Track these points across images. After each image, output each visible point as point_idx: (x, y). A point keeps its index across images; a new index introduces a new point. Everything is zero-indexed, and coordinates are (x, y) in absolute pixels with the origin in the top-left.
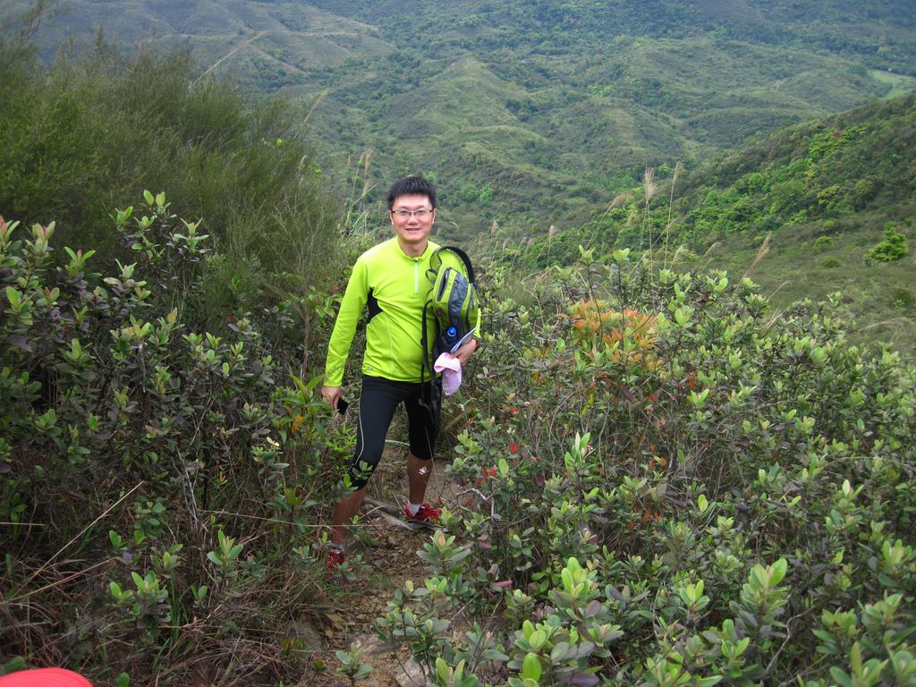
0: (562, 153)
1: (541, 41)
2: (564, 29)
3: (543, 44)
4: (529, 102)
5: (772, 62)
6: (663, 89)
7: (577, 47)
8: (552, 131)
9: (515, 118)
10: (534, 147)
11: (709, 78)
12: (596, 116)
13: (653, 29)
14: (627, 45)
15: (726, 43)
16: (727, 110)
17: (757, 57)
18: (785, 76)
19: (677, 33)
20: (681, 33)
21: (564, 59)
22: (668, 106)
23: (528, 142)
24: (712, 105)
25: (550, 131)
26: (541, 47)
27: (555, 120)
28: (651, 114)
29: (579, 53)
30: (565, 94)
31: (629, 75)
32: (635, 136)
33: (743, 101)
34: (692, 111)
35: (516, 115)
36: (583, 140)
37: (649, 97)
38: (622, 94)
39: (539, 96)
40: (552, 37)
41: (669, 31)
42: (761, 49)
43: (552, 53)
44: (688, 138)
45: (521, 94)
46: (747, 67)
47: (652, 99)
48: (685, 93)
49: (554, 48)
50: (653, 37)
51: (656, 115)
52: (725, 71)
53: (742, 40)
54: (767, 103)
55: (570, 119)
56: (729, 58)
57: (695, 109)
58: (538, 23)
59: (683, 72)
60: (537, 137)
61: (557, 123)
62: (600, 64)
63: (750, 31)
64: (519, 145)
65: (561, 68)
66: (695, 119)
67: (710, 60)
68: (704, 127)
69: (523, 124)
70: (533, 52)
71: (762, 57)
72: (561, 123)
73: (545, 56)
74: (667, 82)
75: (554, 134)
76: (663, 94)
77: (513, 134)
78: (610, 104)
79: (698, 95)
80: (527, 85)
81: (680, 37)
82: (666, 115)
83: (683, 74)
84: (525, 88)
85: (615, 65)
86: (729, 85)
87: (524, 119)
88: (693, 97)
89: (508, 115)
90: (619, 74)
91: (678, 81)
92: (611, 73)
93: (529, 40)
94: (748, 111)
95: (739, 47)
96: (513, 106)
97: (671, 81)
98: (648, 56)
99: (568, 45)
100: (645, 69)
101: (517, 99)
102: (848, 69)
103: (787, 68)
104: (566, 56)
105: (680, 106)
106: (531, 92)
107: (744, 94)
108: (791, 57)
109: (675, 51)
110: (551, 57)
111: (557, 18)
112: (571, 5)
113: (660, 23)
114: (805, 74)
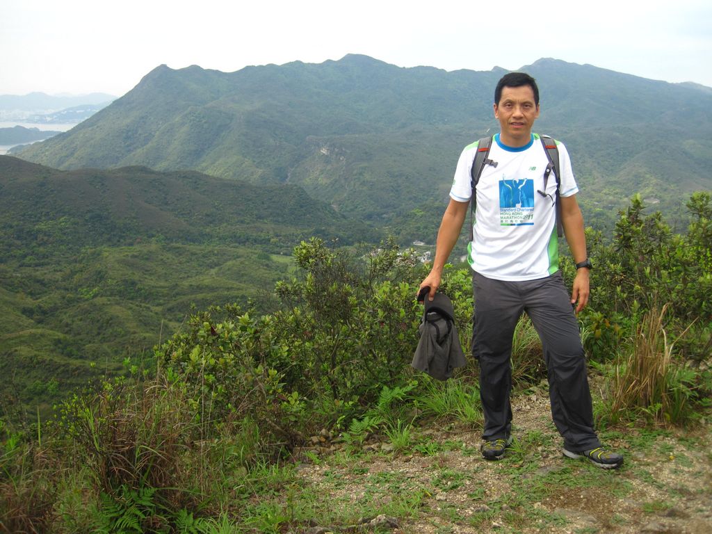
0: (84, 345)
1: (25, 256)
2: (40, 245)
3: (28, 259)
4: (40, 307)
5: (204, 256)
6: (139, 286)
7: (55, 259)
8: (67, 328)
9: (32, 321)
10: (61, 343)
11: (166, 274)
12: (101, 313)
13: (109, 240)
14: (99, 255)
15: (169, 246)
16: (193, 296)
17: (193, 254)
18: (216, 265)
19: (129, 241)
20: (131, 241)
21: (47, 269)
22: (146, 298)
23: (55, 340)
24: (178, 294)
25: (67, 329)
26: (27, 260)
27: (66, 319)
28: (137, 306)
29: (58, 263)
30: (64, 298)
31: (111, 278)
32: (137, 325)
33: (200, 288)
34: (164, 300)
35: (32, 319)
36: (96, 333)
37: (130, 293)
38: (109, 293)
39: (45, 301)
40: (33, 252)
41: (122, 240)
42: (193, 247)
43: (37, 265)
44: (170, 320)
45: (29, 302)
46: (188, 262)
47: (132, 294)
48: (156, 287)
49: (37, 261)
50: (110, 246)
51: (141, 306)
52: (174, 267)
53: (176, 242)
54: (217, 288)
55: (80, 317)
56: (174, 257)
57: (166, 298)
58: (19, 242)
60: (61, 336)
61: (70, 322)
62: (82, 271)
63: (181, 235)
64: (49, 343)
65: (49, 276)
66: (170, 305)
67: (162, 260)
68: (180, 311)
69: (39, 325)
70: (20, 266)
71: (196, 254)
72: (73, 321)
73: (31, 268)
74: (140, 281)
75: (70, 330)
76: (140, 289)
77: (42, 335)
78: (109, 303)
79: (166, 287)
80: (31, 294)
81: (131, 244)
82: (147, 306)
83: (146, 273)
84: (29, 296)
85: (96, 271)
86: (180, 276)
87: (40, 322)
88: (162, 290)
89: (25, 321)
90: (101, 278)
91: (146, 278)
92: (95, 277)
93: (15, 256)
94: (209, 296)
95: (178, 248)
96: (28, 312)
97: (142, 279)
98: (119, 262)
99: (47, 258)
100: (121, 272)
101: (31, 307)
102: (256, 256)
103: (215, 260)
104: (49, 267)
105: (155, 297)
106: (37, 299)
107: (199, 283)
108: (216, 252)
109: (136, 257)
110: (36, 268)
111: (32, 237)
112: (42, 226)
113: (114, 235)
114: (230, 263)
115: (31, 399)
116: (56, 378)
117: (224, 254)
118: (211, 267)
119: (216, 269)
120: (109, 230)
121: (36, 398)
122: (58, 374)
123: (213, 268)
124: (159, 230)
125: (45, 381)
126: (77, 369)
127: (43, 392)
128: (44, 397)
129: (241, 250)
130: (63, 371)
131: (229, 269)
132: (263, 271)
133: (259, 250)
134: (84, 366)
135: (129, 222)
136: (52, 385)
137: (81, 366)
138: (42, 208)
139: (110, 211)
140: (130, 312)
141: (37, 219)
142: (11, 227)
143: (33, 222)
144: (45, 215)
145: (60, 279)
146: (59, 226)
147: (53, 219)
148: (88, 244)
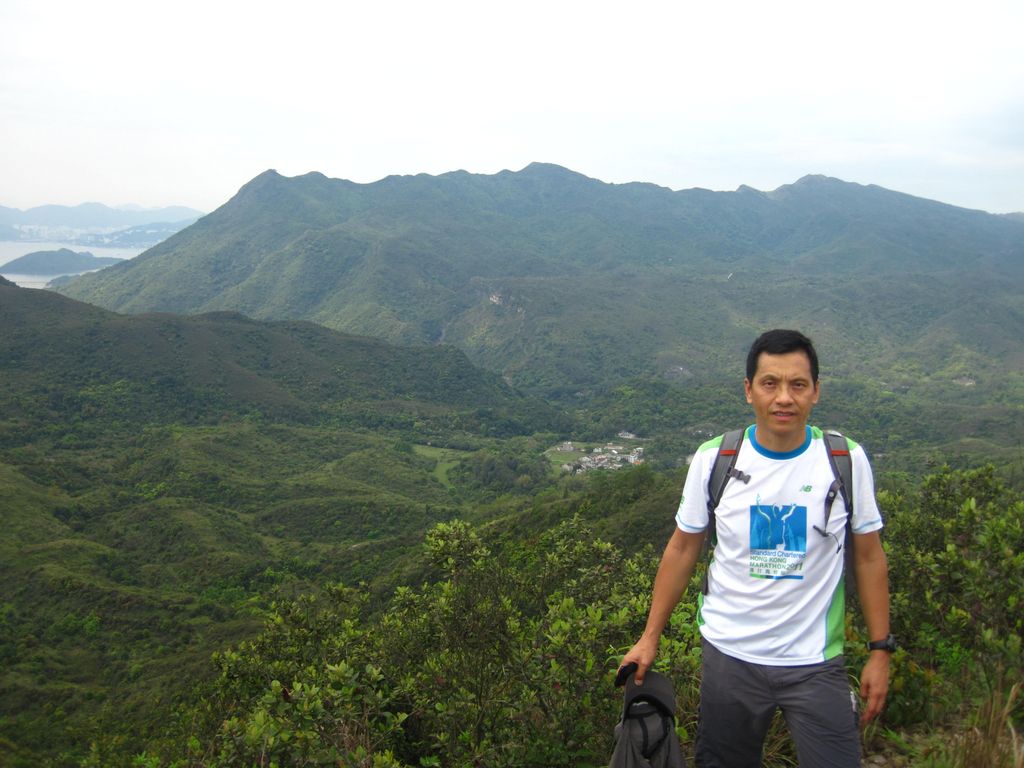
0: (140, 565)
1: (63, 434)
2: (84, 419)
3: (66, 437)
4: (80, 508)
5: (317, 444)
6: (223, 483)
7: (104, 439)
8: (118, 541)
9: (68, 528)
10: (107, 561)
11: (262, 467)
12: (166, 520)
13: (183, 415)
14: (168, 436)
15: (269, 428)
16: (299, 501)
17: (302, 440)
18: (335, 458)
19: (210, 418)
20: (214, 418)
21: (94, 454)
22: (231, 501)
23: (98, 556)
24: (278, 497)
25: (116, 541)
26: (65, 440)
27: (116, 526)
28: (219, 511)
29: (109, 446)
30: (114, 496)
31: (183, 470)
32: (217, 540)
33: (309, 490)
34: (259, 505)
35: (68, 524)
36: (157, 548)
37: (211, 492)
38: (179, 492)
39: (87, 499)
40: (74, 428)
41: (201, 417)
42: (303, 431)
43: (78, 447)
44: (265, 535)
45: (65, 500)
46: (295, 452)
47: (213, 495)
48: (247, 486)
49: (80, 442)
50: (184, 424)
51: (224, 512)
52: (275, 458)
53: (279, 422)
54: (334, 490)
55: (136, 525)
56: (274, 443)
57: (261, 502)
58: (55, 414)
59: (234, 461)
60: (108, 550)
61: (121, 531)
62: (142, 458)
63: (286, 412)
64: (90, 560)
65: (95, 464)
66: (266, 513)
67: (257, 446)
68: (279, 522)
69: (78, 534)
70: (55, 448)
71: (306, 440)
72: (126, 530)
73: (69, 451)
74: (224, 476)
75: (121, 543)
76: (224, 488)
77: (81, 549)
78: (178, 505)
79: (259, 487)
80: (68, 488)
81: (214, 423)
82: (233, 512)
83: (234, 464)
84: (67, 492)
85: (163, 460)
86: (282, 472)
87: (78, 529)
88: (256, 490)
89: (59, 527)
90: (170, 469)
91: (233, 472)
92: (160, 468)
93: (49, 433)
94: (323, 501)
95: (282, 431)
96: (62, 514)
97: (227, 474)
98: (196, 447)
99: (94, 438)
100: (197, 462)
101: (66, 506)
102: (393, 446)
103: (334, 450)
104: (95, 451)
105: (244, 500)
106: (76, 496)
107: (308, 482)
108: (334, 438)
109: (220, 441)
110: (78, 452)
111: (75, 406)
112: (89, 392)
113: (190, 409)
114: (354, 455)
115: (58, 641)
116: (98, 611)
117: (347, 442)
118: (327, 460)
119: (334, 463)
120: (184, 401)
121: (67, 640)
122: (100, 607)
123: (330, 461)
124: (255, 403)
125: (81, 616)
126: (128, 599)
127: (78, 630)
128: (77, 638)
129: (372, 437)
130: (107, 602)
131: (352, 464)
132: (401, 468)
133: (396, 437)
134: (137, 596)
135: (212, 391)
136: (91, 622)
137: (133, 595)
138: (92, 366)
139: (187, 374)
140: (208, 520)
141: (82, 381)
142: (45, 391)
143: (79, 385)
144: (94, 376)
145: (111, 468)
146: (114, 393)
147: (105, 383)
148: (152, 420)
